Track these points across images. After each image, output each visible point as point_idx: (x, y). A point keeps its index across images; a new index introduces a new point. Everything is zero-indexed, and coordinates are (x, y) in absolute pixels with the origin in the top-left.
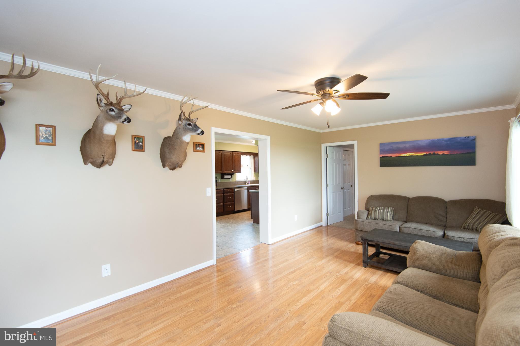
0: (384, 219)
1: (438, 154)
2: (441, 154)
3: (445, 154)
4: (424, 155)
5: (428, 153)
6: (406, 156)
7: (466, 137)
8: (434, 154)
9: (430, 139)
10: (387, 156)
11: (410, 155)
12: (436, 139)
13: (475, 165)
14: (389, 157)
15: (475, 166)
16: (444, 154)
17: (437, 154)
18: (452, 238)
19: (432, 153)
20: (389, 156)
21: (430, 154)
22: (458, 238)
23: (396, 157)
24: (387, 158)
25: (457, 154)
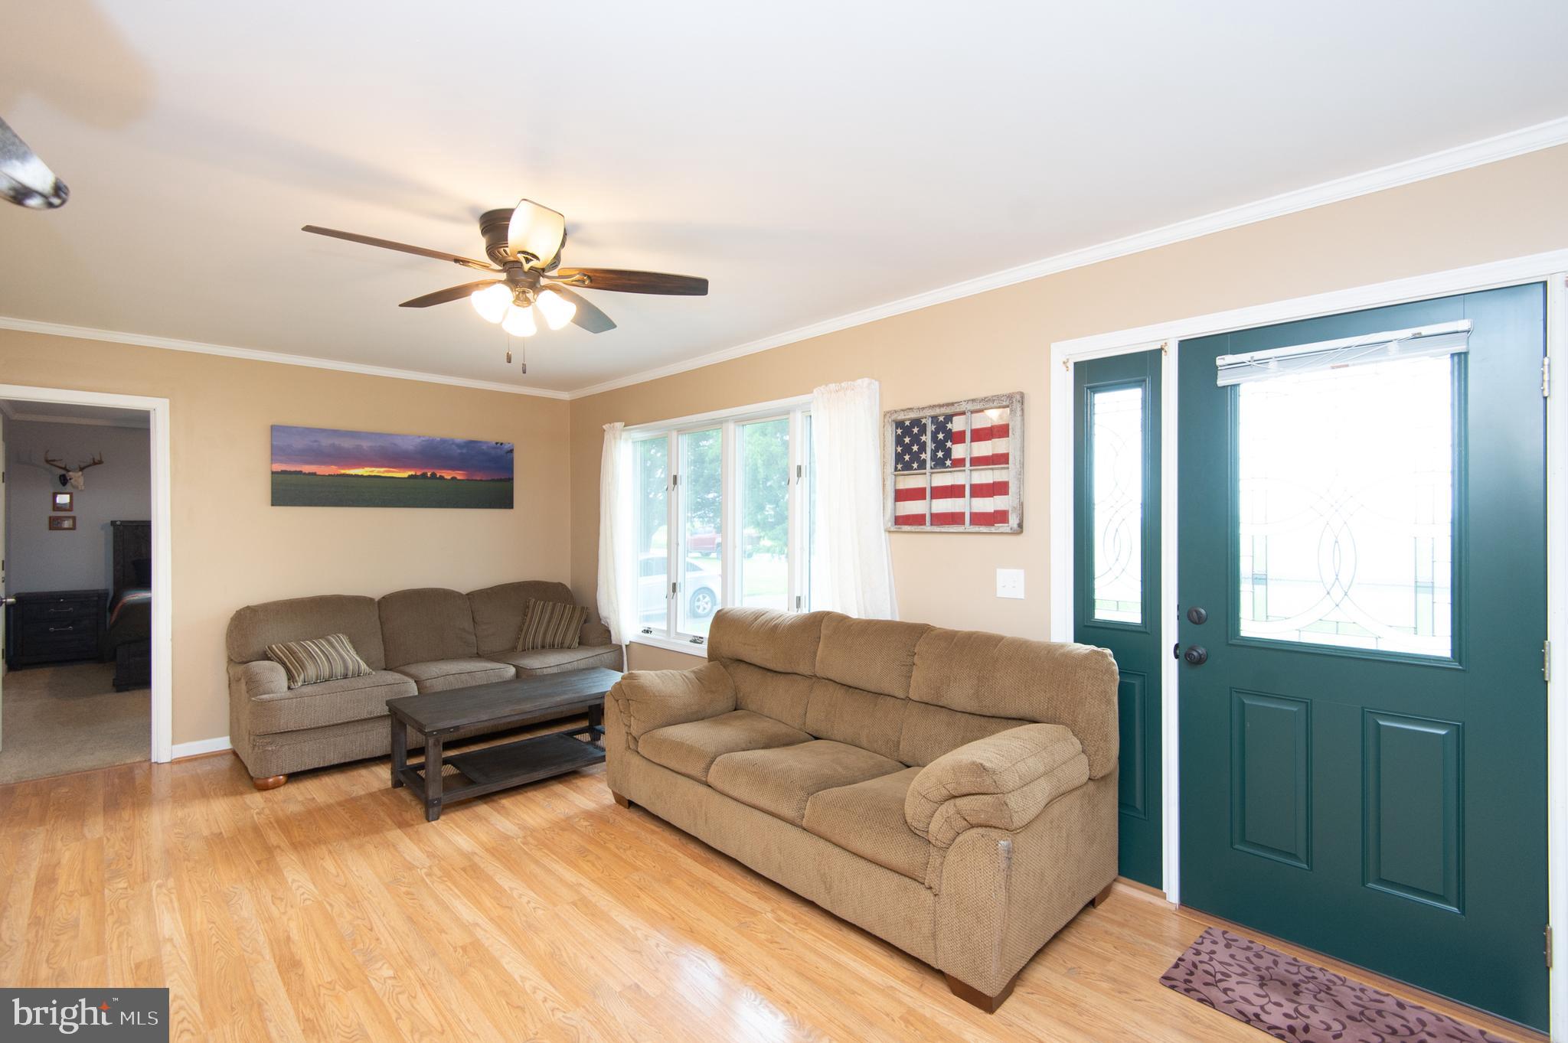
0: (350, 673)
1: (442, 478)
2: (449, 477)
3: (459, 478)
4: (410, 477)
5: (419, 473)
6: (362, 476)
7: (497, 443)
8: (434, 475)
9: (424, 437)
10: (301, 471)
11: (373, 474)
12: (439, 439)
13: (512, 508)
14: (305, 474)
15: (511, 510)
16: (456, 478)
17: (440, 476)
18: (539, 672)
19: (429, 474)
20: (307, 472)
21: (424, 475)
22: (548, 669)
23: (329, 475)
24: (299, 476)
25: (481, 480)
